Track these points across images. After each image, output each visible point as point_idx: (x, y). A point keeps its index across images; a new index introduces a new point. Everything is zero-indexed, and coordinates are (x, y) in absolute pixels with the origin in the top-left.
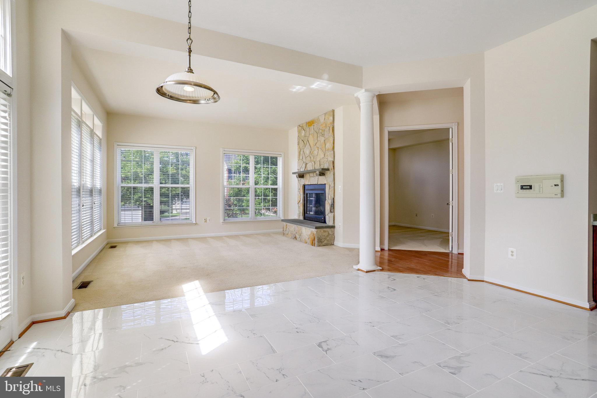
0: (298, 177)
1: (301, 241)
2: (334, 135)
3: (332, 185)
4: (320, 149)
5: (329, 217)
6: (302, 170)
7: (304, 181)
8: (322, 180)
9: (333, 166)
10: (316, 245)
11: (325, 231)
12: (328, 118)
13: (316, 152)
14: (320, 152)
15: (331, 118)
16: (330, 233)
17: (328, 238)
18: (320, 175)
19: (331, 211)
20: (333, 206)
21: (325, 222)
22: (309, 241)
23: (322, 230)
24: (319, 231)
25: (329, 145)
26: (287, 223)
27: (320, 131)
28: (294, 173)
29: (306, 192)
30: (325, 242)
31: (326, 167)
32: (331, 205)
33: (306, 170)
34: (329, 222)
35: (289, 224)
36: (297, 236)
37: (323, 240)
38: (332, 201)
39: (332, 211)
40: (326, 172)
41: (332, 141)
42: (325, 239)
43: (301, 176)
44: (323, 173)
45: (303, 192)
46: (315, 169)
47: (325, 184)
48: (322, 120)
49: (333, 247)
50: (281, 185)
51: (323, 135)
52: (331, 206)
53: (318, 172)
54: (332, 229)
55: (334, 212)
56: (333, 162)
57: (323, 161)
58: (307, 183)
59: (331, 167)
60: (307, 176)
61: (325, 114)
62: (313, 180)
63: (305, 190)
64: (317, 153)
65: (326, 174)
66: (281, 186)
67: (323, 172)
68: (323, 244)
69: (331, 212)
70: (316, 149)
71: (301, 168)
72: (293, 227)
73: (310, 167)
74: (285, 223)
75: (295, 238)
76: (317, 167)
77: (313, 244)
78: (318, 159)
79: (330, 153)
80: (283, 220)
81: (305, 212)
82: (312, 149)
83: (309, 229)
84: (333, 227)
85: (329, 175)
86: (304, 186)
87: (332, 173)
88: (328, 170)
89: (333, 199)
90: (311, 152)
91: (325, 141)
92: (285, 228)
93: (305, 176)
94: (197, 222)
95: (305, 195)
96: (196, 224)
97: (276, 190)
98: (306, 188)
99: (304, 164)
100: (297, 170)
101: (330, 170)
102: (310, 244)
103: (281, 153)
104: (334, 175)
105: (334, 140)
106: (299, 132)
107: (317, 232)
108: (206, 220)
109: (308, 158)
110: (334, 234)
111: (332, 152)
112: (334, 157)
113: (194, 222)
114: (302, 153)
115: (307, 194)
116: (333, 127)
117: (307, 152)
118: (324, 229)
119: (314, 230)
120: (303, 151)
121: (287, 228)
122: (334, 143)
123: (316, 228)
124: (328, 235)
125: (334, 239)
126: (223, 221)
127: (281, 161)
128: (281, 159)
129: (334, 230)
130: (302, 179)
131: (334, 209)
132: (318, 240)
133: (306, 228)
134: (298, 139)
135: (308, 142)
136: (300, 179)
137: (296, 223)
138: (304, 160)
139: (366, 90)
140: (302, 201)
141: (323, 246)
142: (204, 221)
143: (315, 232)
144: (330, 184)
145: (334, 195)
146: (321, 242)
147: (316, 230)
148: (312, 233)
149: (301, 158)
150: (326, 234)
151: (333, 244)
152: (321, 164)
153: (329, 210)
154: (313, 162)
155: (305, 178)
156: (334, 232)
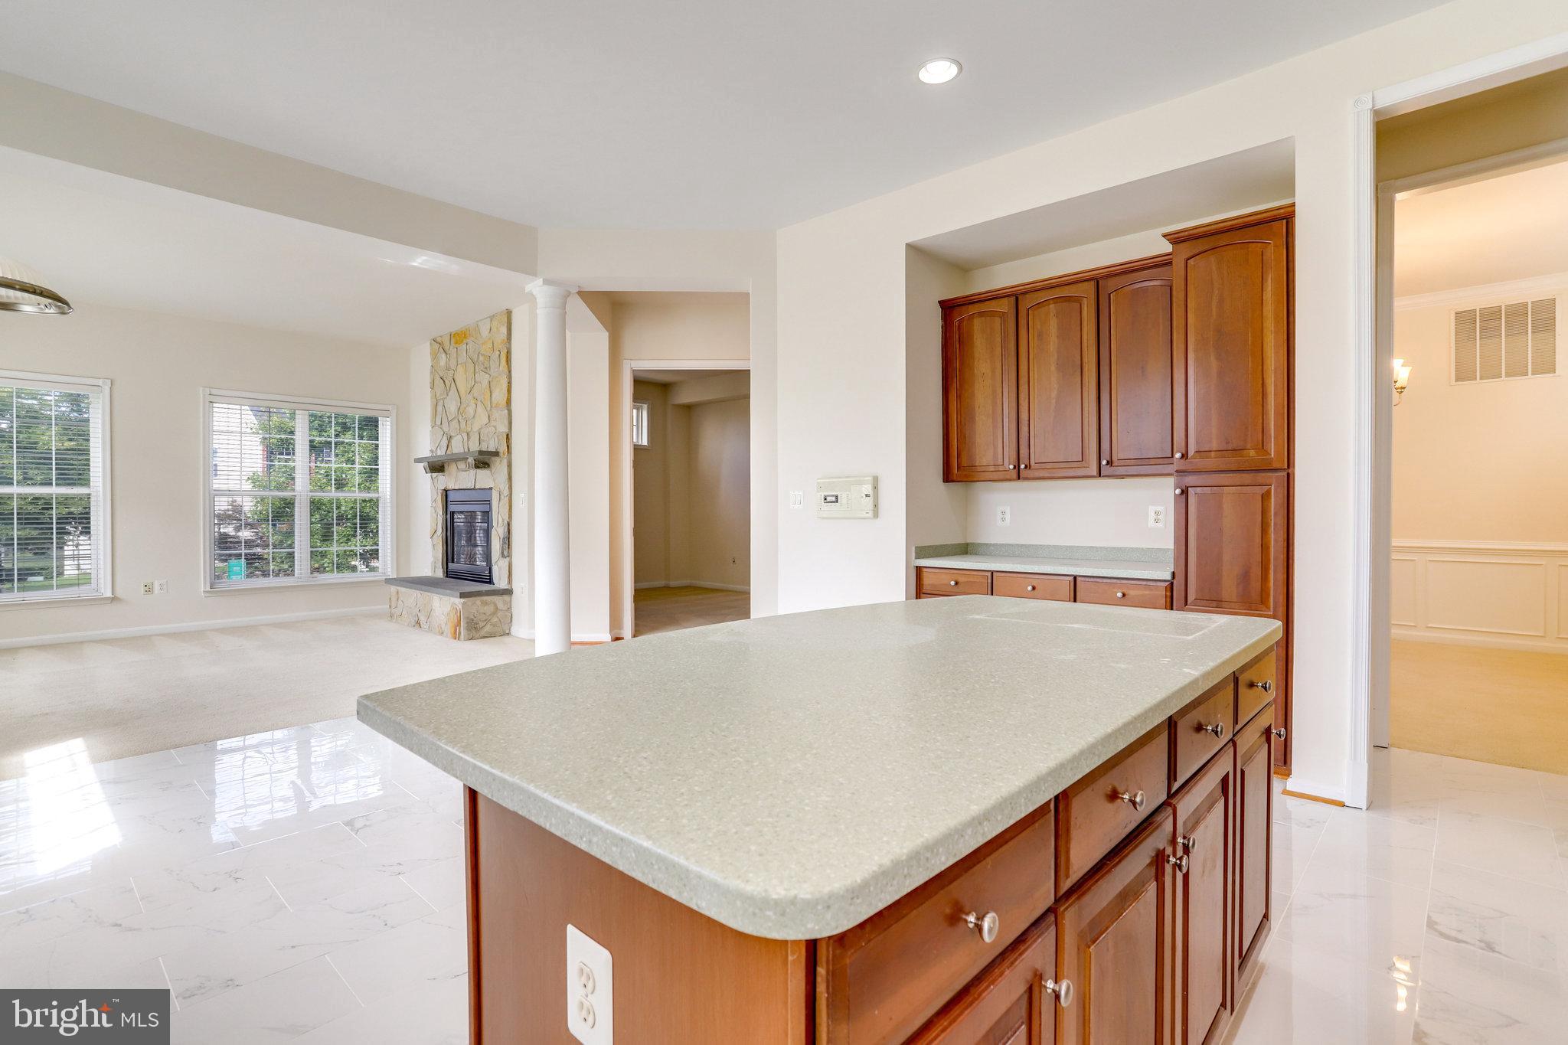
0: (428, 470)
1: (430, 630)
2: (510, 372)
3: (506, 492)
4: (479, 403)
5: (500, 569)
6: (441, 452)
7: (444, 481)
8: (483, 479)
9: (508, 447)
10: (462, 637)
11: (486, 603)
12: (497, 328)
13: (471, 410)
14: (480, 409)
15: (504, 330)
16: (500, 606)
17: (495, 620)
18: (477, 467)
19: (502, 553)
20: (507, 540)
21: (490, 582)
22: (448, 629)
23: (478, 600)
24: (470, 603)
25: (499, 395)
26: (399, 588)
27: (481, 358)
28: (418, 461)
29: (452, 508)
30: (488, 628)
31: (492, 449)
32: (504, 539)
33: (448, 452)
34: (500, 581)
35: (402, 590)
36: (423, 619)
37: (482, 624)
38: (506, 530)
39: (506, 553)
40: (493, 458)
41: (505, 386)
42: (487, 621)
43: (437, 467)
44: (483, 461)
45: (443, 505)
46: (469, 450)
47: (491, 489)
48: (485, 333)
49: (506, 639)
50: (388, 489)
51: (486, 370)
52: (504, 543)
53: (471, 460)
54: (506, 598)
55: (509, 556)
56: (508, 437)
57: (486, 432)
58: (451, 486)
59: (503, 449)
60: (452, 469)
61: (492, 318)
62: (461, 478)
63: (449, 503)
64: (472, 413)
65: (492, 466)
66: (388, 493)
67: (486, 458)
68: (483, 633)
69: (503, 555)
70: (472, 402)
71: (438, 449)
72: (412, 597)
73: (457, 447)
74: (393, 589)
75: (418, 623)
76: (475, 447)
77: (456, 636)
78: (476, 428)
79: (500, 415)
80: (389, 581)
81: (449, 556)
82: (463, 401)
83: (447, 598)
84: (508, 592)
85: (499, 466)
86: (446, 491)
87: (505, 462)
88: (496, 454)
89: (509, 525)
90: (461, 410)
91: (491, 384)
92: (394, 599)
93: (446, 467)
94: (119, 594)
95: (449, 516)
96: (114, 599)
97: (374, 503)
98: (450, 499)
99: (445, 438)
100: (427, 454)
101: (501, 454)
102: (449, 634)
103: (390, 408)
104: (510, 466)
105: (510, 383)
106: (435, 356)
107: (464, 604)
108: (149, 589)
109: (455, 423)
110: (510, 608)
111: (506, 411)
112: (510, 423)
113: (109, 594)
114: (440, 408)
115: (453, 513)
116: (507, 352)
117: (452, 407)
118: (485, 598)
119: (458, 602)
120: (444, 406)
121: (400, 602)
122: (509, 391)
123: (463, 595)
124: (494, 613)
125: (511, 621)
126: (208, 589)
127: (389, 427)
128: (388, 423)
129: (511, 601)
130: (440, 476)
131: (509, 548)
132: (467, 623)
133: (441, 596)
134: (431, 372)
135: (453, 384)
136: (435, 475)
137: (419, 586)
138: (445, 427)
139: (546, 282)
140: (440, 531)
141: (481, 638)
142: (143, 589)
143: (460, 606)
144: (502, 488)
145: (510, 517)
146: (476, 628)
147: (462, 600)
148: (454, 608)
149: (438, 423)
150: (489, 609)
151: (509, 634)
152: (482, 438)
153: (499, 552)
154: (464, 435)
155: (446, 473)
156: (511, 604)
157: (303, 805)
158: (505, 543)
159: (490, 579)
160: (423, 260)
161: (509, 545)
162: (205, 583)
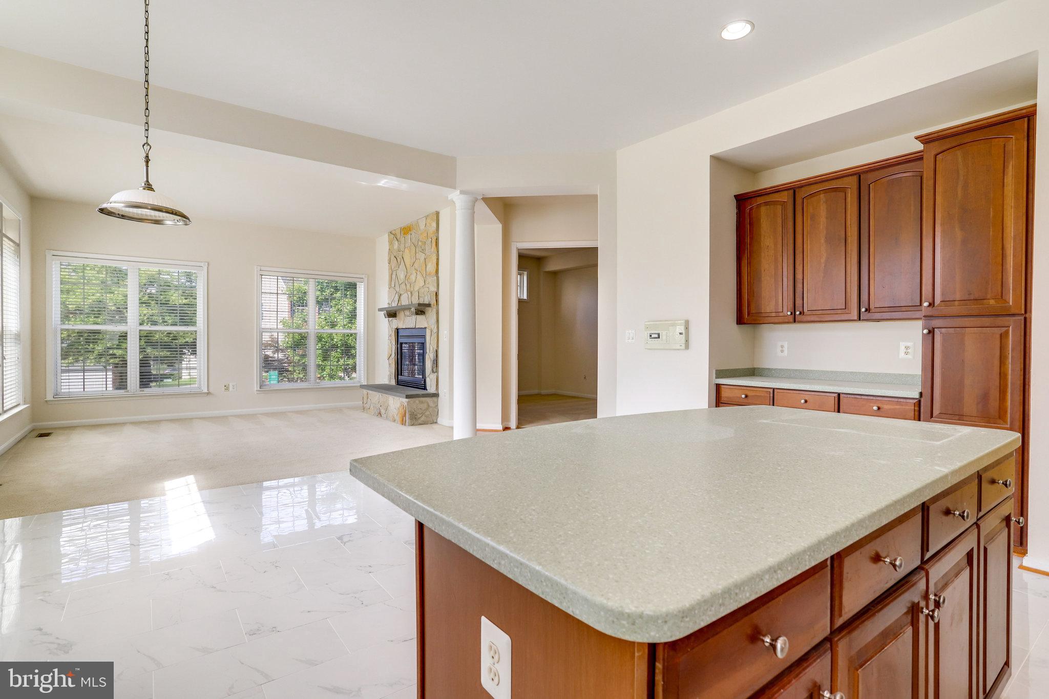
0: (387, 316)
1: (387, 418)
2: (438, 252)
3: (435, 330)
4: (418, 273)
5: (431, 380)
6: (394, 304)
7: (397, 323)
8: (421, 322)
9: (437, 301)
10: (407, 423)
11: (422, 402)
12: (430, 224)
13: (413, 278)
14: (419, 277)
15: (434, 225)
16: (431, 404)
17: (427, 413)
18: (417, 314)
19: (432, 370)
20: (436, 362)
21: (425, 388)
22: (398, 418)
23: (417, 400)
24: (412, 402)
25: (431, 267)
26: (368, 391)
27: (420, 243)
28: (380, 310)
29: (401, 340)
30: (423, 418)
31: (426, 302)
32: (434, 361)
33: (399, 304)
34: (431, 389)
35: (370, 392)
36: (383, 411)
37: (419, 416)
38: (435, 355)
39: (435, 370)
40: (427, 308)
41: (435, 261)
42: (423, 414)
43: (392, 314)
44: (421, 310)
45: (395, 339)
46: (412, 303)
47: (425, 328)
48: (422, 227)
49: (434, 426)
50: (362, 328)
51: (423, 251)
52: (434, 363)
53: (413, 309)
54: (435, 399)
55: (437, 372)
56: (437, 294)
57: (423, 291)
58: (400, 326)
59: (433, 302)
60: (401, 315)
61: (427, 217)
62: (408, 321)
63: (399, 337)
64: (414, 279)
65: (426, 312)
66: (362, 331)
67: (422, 308)
68: (420, 421)
69: (433, 372)
70: (414, 272)
71: (393, 303)
72: (376, 396)
73: (405, 301)
74: (365, 391)
75: (380, 414)
76: (415, 301)
77: (403, 423)
78: (416, 289)
79: (432, 280)
80: (362, 387)
81: (399, 371)
82: (408, 271)
83: (398, 398)
84: (436, 395)
85: (431, 313)
86: (397, 330)
87: (435, 310)
88: (429, 305)
89: (437, 352)
90: (407, 277)
91: (426, 259)
92: (365, 398)
93: (398, 314)
94: (211, 390)
95: (399, 346)
96: (208, 393)
97: (354, 336)
98: (400, 334)
99: (397, 295)
100: (386, 306)
101: (432, 306)
102: (399, 422)
103: (363, 276)
104: (437, 313)
105: (438, 259)
106: (391, 243)
107: (408, 403)
108: (227, 388)
109: (403, 286)
110: (437, 406)
111: (436, 277)
112: (438, 285)
113: (206, 391)
114: (394, 276)
115: (401, 344)
116: (436, 239)
117: (402, 276)
118: (422, 399)
119: (405, 401)
120: (396, 275)
121: (369, 399)
122: (438, 264)
123: (408, 397)
124: (427, 409)
125: (438, 414)
126: (259, 389)
127: (363, 289)
128: (363, 286)
129: (438, 401)
130: (394, 320)
131: (437, 367)
132: (411, 415)
133: (394, 397)
134: (389, 254)
135: (402, 260)
136: (391, 319)
137: (380, 390)
138: (397, 289)
139: (462, 192)
140: (394, 354)
141: (419, 425)
142: (224, 388)
143: (406, 404)
144: (433, 328)
145: (438, 346)
146: (415, 418)
147: (407, 400)
148: (402, 405)
149: (393, 286)
150: (424, 406)
151: (436, 423)
152: (420, 295)
153: (430, 369)
154: (409, 293)
155: (397, 318)
156: (437, 404)
157: (311, 524)
159: (424, 387)
160: (385, 182)
161: (437, 365)
162: (257, 386)
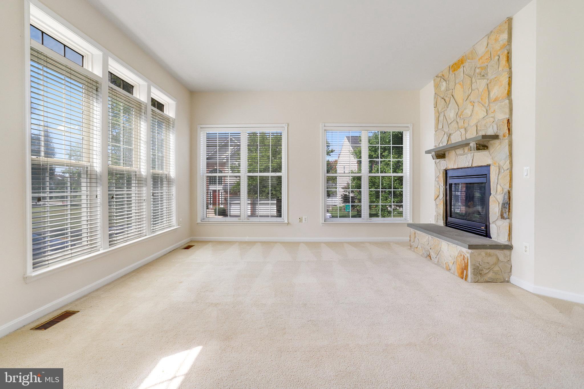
0: (435, 157)
1: (438, 264)
2: (510, 68)
3: (507, 166)
4: (477, 104)
5: (499, 227)
7: (444, 164)
8: (482, 158)
9: (509, 130)
10: (469, 278)
11: (490, 255)
14: (478, 108)
16: (502, 258)
17: (496, 269)
18: (478, 149)
19: (501, 215)
20: (507, 206)
21: (488, 236)
22: (455, 268)
23: (483, 252)
24: (475, 254)
25: (498, 91)
26: (416, 231)
27: (478, 71)
28: (428, 152)
29: (450, 181)
30: (491, 275)
31: (492, 133)
32: (503, 204)
33: (449, 142)
34: (498, 238)
35: (418, 232)
36: (433, 255)
37: (485, 271)
38: (506, 197)
39: (505, 215)
40: (492, 142)
41: (505, 81)
42: (490, 269)
43: (440, 155)
44: (483, 144)
45: (444, 181)
47: (489, 166)
48: (482, 50)
49: (506, 286)
50: (408, 171)
51: (484, 77)
52: (503, 207)
53: (473, 145)
54: (506, 252)
55: (509, 218)
56: (509, 122)
57: (484, 122)
58: (451, 166)
59: (503, 131)
60: (452, 154)
62: (463, 160)
63: (448, 178)
64: (469, 113)
65: (490, 147)
66: (408, 174)
67: (485, 142)
68: (486, 278)
69: (502, 217)
70: (470, 105)
71: (442, 143)
72: (425, 238)
73: (456, 138)
74: (412, 230)
75: (429, 256)
76: (472, 136)
77: (463, 276)
78: (473, 122)
79: (500, 106)
80: (409, 225)
81: (448, 213)
82: (461, 107)
83: (455, 246)
84: (509, 247)
85: (499, 146)
86: (446, 171)
87: (506, 142)
88: (496, 137)
89: (509, 192)
90: (459, 114)
91: (489, 85)
92: (413, 237)
93: (447, 155)
94: (290, 221)
95: (448, 187)
96: (288, 223)
97: (400, 179)
98: (449, 175)
99: (445, 136)
100: (432, 147)
101: (501, 137)
102: (456, 274)
103: (409, 125)
104: (510, 145)
105: (510, 78)
106: (437, 86)
107: (471, 254)
108: (301, 220)
109: (454, 125)
110: (509, 261)
111: (508, 101)
112: (511, 110)
113: (286, 221)
114: (441, 118)
115: (451, 185)
116: (508, 53)
117: (451, 114)
118: (489, 251)
119: (466, 252)
120: (444, 115)
121: (416, 240)
122: (510, 84)
123: (471, 247)
124: (495, 264)
125: (511, 271)
126: (323, 222)
127: (408, 136)
128: (408, 134)
129: (510, 255)
130: (442, 161)
131: (509, 211)
132: (474, 269)
133: (449, 243)
134: (435, 98)
135: (452, 99)
136: (438, 160)
137: (431, 233)
138: (446, 129)
140: (441, 196)
141: (485, 282)
142: (299, 220)
143: (469, 255)
144: (502, 163)
145: (511, 186)
146: (480, 274)
147: (470, 251)
148: (461, 254)
149: (440, 126)
150: (492, 260)
151: (508, 282)
152: (479, 128)
153: (498, 214)
154: (463, 131)
155: (446, 159)
156: (510, 258)
158: (505, 208)
159: (486, 233)
161: (509, 209)
162: (322, 219)
